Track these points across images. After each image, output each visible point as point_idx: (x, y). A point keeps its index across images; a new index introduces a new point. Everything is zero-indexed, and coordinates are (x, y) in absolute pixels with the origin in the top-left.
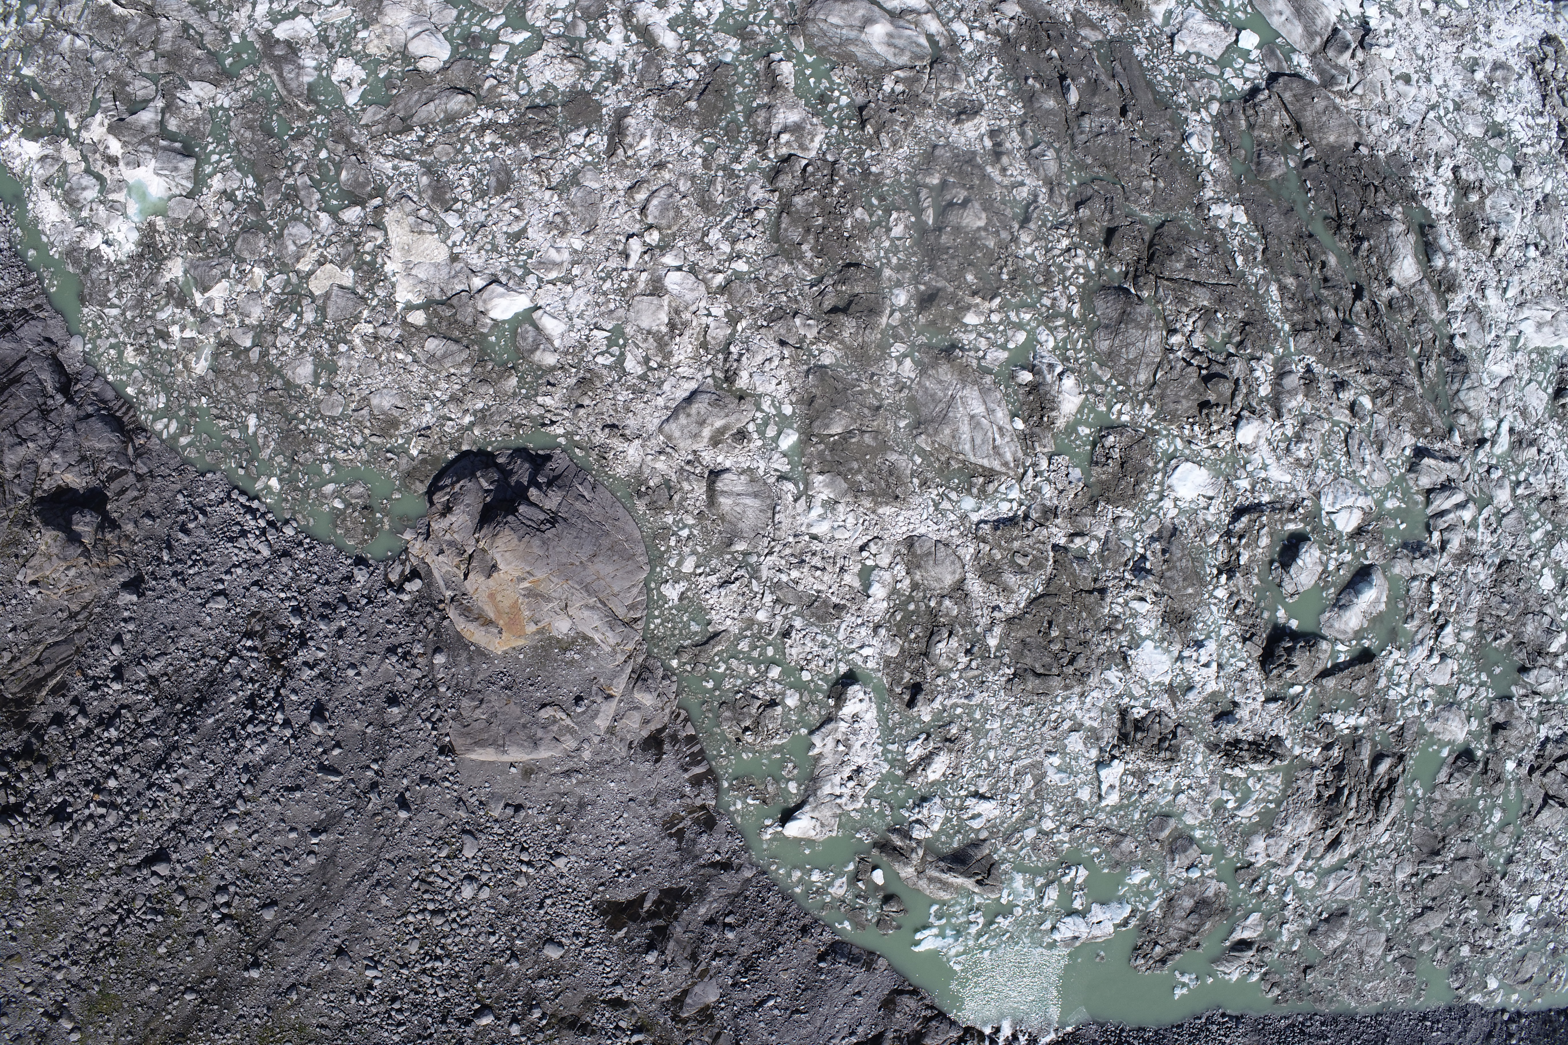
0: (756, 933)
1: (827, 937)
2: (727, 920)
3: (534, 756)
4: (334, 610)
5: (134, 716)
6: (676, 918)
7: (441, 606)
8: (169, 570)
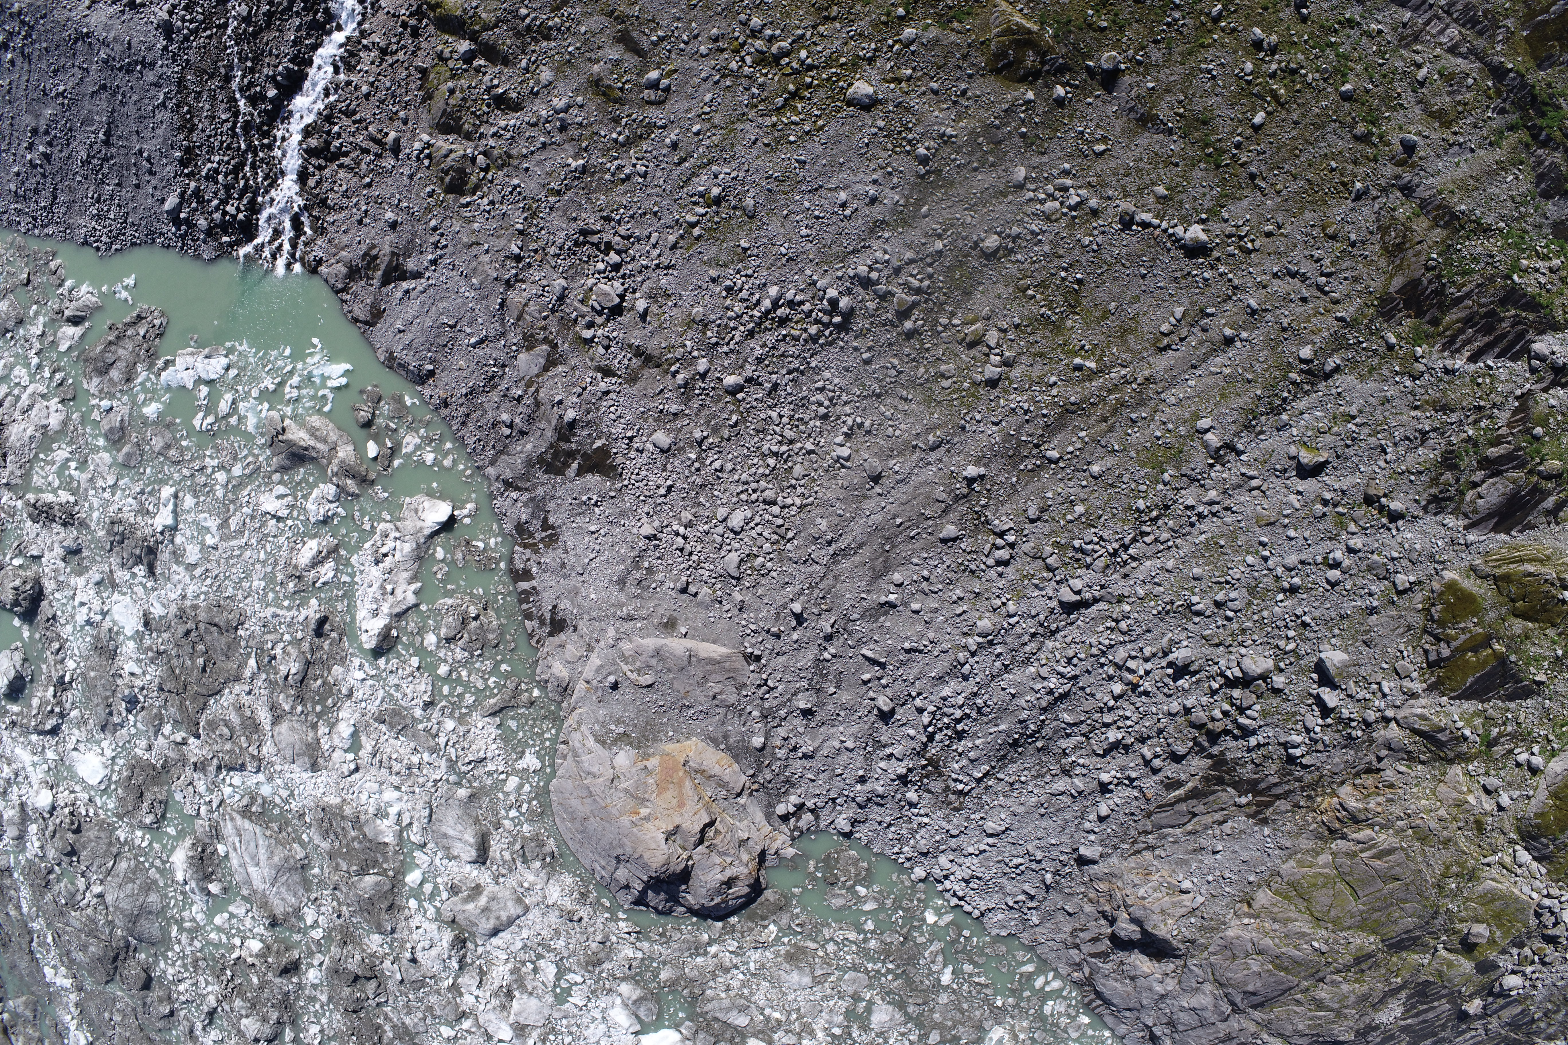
0: (485, 412)
1: (427, 392)
2: (507, 432)
3: (660, 642)
4: (869, 800)
5: (1089, 744)
6: (551, 446)
7: (755, 787)
8: (1044, 865)
